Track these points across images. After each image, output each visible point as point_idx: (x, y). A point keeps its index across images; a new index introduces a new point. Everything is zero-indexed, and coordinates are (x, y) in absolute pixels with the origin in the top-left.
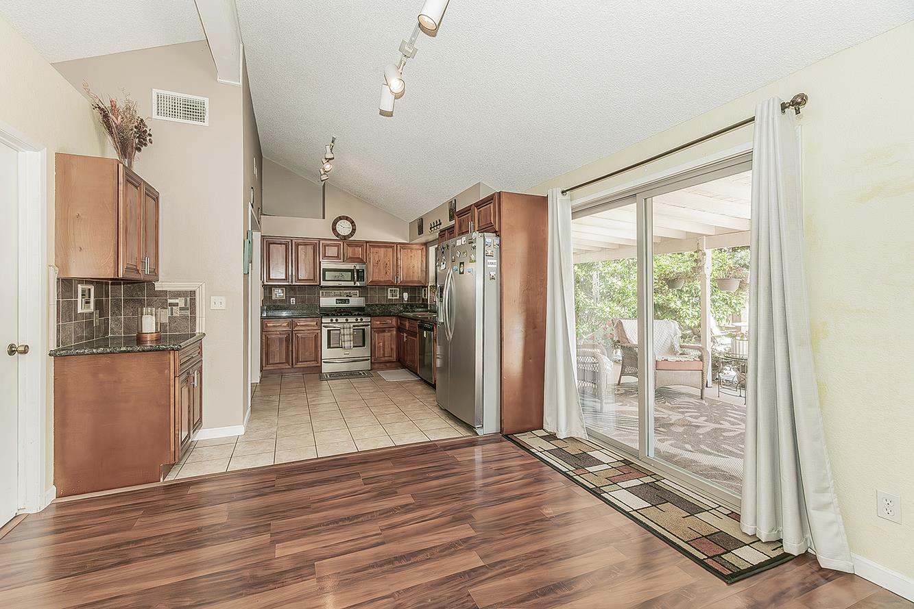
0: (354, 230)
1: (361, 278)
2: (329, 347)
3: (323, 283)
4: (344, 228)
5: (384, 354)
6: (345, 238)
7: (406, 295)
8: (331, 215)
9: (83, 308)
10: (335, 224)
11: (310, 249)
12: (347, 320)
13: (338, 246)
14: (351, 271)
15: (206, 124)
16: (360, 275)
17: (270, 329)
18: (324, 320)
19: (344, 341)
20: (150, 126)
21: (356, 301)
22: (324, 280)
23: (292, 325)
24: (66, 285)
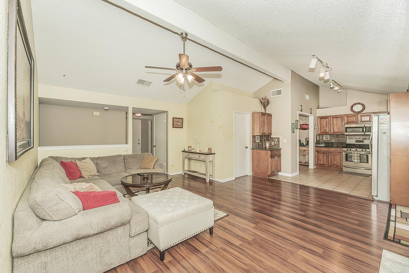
0: (364, 108)
1: (369, 131)
2: (346, 160)
4: (358, 108)
6: (358, 113)
9: (258, 141)
10: (352, 107)
11: (339, 119)
12: (357, 150)
13: (355, 116)
14: (362, 128)
15: (282, 95)
18: (344, 149)
19: (354, 159)
20: (270, 100)
22: (347, 132)
23: (328, 150)
24: (254, 137)
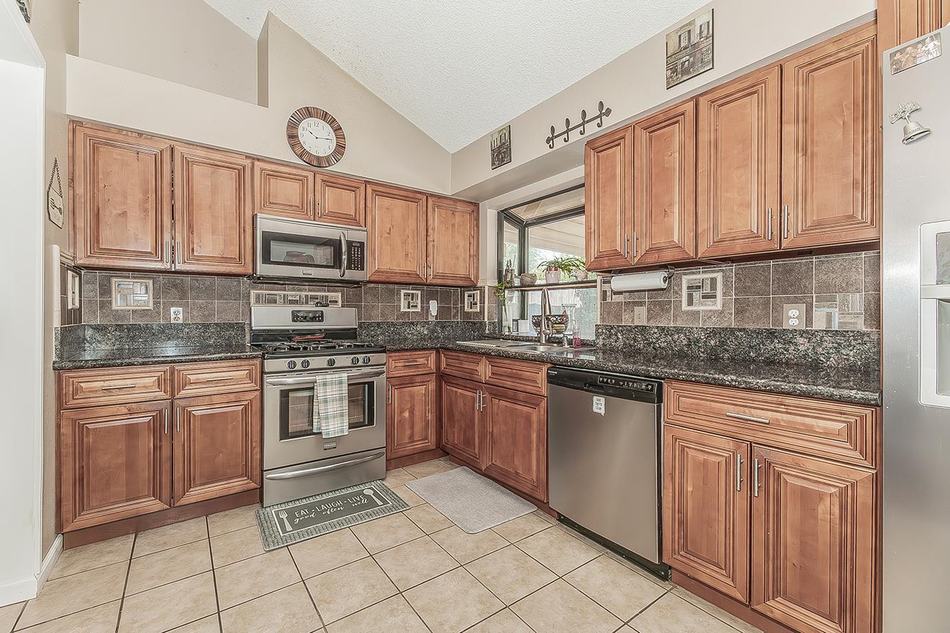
0: (340, 149)
1: (357, 261)
2: (285, 433)
3: (263, 269)
4: (317, 138)
5: (412, 436)
6: (317, 163)
7: (434, 306)
8: (283, 104)
10: (292, 127)
11: (227, 180)
12: (331, 363)
13: (302, 180)
14: (335, 244)
16: (357, 255)
17: (93, 401)
18: (270, 365)
19: (327, 418)
21: (338, 316)
22: (267, 259)
23: (172, 384)
